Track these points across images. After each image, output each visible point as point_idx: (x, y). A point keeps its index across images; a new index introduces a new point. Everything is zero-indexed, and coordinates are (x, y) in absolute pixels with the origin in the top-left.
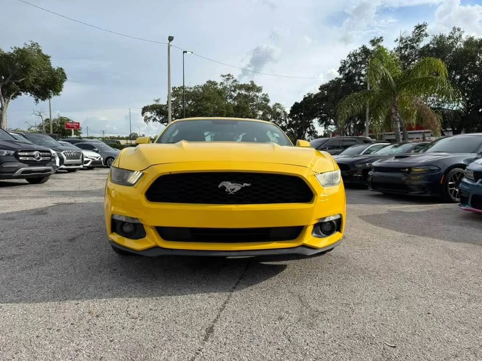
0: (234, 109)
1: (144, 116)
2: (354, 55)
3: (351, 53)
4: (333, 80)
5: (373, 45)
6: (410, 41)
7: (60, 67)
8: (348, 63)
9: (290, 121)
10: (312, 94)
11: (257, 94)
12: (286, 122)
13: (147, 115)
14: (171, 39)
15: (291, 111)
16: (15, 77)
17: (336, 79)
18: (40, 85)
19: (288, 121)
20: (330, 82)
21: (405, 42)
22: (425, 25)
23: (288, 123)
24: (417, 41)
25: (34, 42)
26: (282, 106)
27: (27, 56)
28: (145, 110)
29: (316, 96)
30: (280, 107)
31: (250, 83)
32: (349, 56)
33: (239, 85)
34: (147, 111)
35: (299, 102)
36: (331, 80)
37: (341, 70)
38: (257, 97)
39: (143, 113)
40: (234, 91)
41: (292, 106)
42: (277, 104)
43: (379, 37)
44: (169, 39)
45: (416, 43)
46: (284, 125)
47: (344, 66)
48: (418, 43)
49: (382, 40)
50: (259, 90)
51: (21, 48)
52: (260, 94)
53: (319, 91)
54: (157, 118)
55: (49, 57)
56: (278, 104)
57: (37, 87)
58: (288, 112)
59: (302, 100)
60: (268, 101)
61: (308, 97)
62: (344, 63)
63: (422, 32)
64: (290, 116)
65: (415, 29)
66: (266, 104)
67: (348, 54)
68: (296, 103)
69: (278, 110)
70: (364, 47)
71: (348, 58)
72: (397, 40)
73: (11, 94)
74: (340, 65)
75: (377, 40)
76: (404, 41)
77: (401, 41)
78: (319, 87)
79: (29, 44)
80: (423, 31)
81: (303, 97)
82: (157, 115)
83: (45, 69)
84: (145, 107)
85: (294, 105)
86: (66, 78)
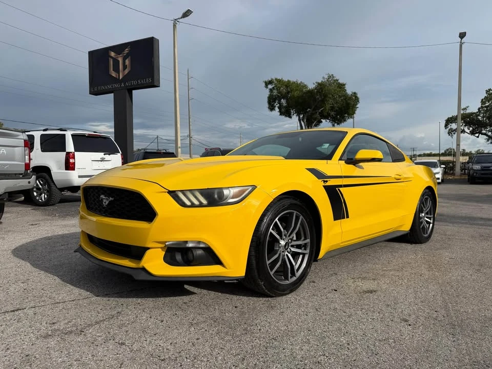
1: (448, 129)
7: (354, 91)
13: (452, 127)
14: (462, 35)
16: (316, 108)
18: (334, 111)
25: (330, 74)
27: (325, 88)
28: (449, 121)
34: (451, 123)
39: (446, 126)
44: (459, 37)
51: (320, 82)
54: (466, 129)
55: (344, 85)
57: (332, 113)
73: (313, 122)
79: (326, 77)
82: (465, 126)
83: (340, 97)
84: (448, 118)
86: (358, 101)
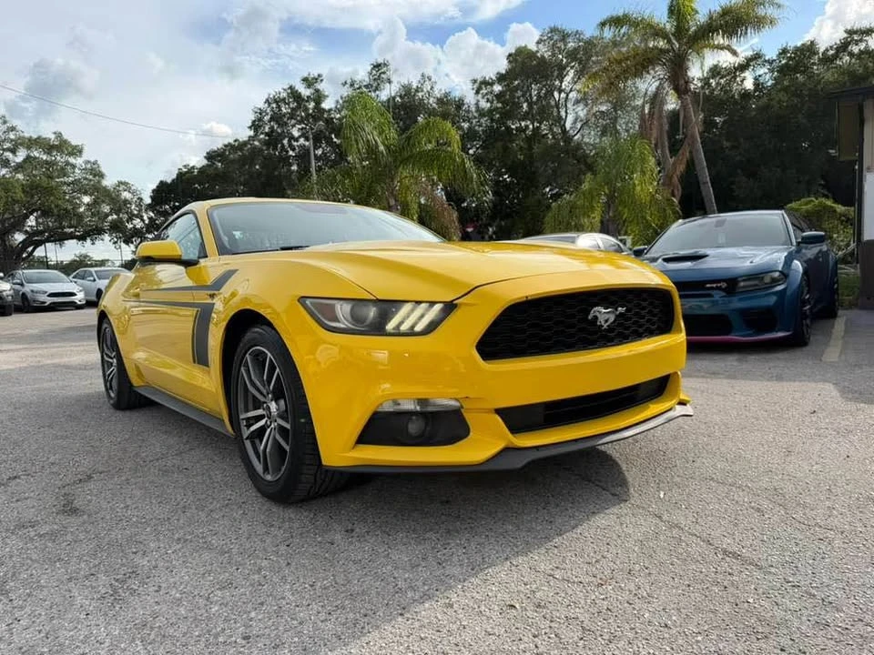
0: (24, 191)
2: (276, 101)
3: (271, 96)
4: (230, 144)
5: (309, 86)
6: (366, 86)
8: (267, 114)
9: (150, 219)
10: (193, 167)
11: (72, 160)
12: (143, 220)
15: (153, 198)
17: (235, 141)
19: (145, 218)
20: (226, 146)
21: (358, 88)
22: (385, 64)
23: (147, 222)
24: (376, 89)
26: (133, 188)
29: (202, 170)
30: (128, 189)
31: (53, 137)
32: (267, 101)
33: (24, 137)
35: (169, 181)
36: (226, 143)
37: (256, 126)
38: (74, 166)
40: (13, 151)
41: (154, 187)
42: (121, 183)
43: (316, 75)
45: (375, 91)
46: (138, 226)
47: (260, 120)
48: (377, 92)
49: (322, 80)
50: (77, 151)
52: (79, 161)
53: (205, 162)
56: (125, 184)
58: (148, 201)
59: (174, 176)
60: (101, 175)
61: (186, 173)
62: (260, 114)
63: (383, 76)
64: (150, 207)
65: (372, 69)
66: (99, 182)
67: (266, 97)
68: (161, 182)
69: (126, 195)
70: (291, 88)
71: (266, 105)
72: (346, 83)
74: (252, 117)
75: (313, 79)
76: (356, 86)
77: (352, 85)
78: (205, 155)
80: (384, 73)
81: (177, 172)
85: (157, 187)
